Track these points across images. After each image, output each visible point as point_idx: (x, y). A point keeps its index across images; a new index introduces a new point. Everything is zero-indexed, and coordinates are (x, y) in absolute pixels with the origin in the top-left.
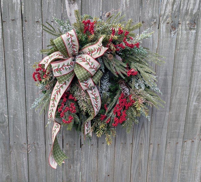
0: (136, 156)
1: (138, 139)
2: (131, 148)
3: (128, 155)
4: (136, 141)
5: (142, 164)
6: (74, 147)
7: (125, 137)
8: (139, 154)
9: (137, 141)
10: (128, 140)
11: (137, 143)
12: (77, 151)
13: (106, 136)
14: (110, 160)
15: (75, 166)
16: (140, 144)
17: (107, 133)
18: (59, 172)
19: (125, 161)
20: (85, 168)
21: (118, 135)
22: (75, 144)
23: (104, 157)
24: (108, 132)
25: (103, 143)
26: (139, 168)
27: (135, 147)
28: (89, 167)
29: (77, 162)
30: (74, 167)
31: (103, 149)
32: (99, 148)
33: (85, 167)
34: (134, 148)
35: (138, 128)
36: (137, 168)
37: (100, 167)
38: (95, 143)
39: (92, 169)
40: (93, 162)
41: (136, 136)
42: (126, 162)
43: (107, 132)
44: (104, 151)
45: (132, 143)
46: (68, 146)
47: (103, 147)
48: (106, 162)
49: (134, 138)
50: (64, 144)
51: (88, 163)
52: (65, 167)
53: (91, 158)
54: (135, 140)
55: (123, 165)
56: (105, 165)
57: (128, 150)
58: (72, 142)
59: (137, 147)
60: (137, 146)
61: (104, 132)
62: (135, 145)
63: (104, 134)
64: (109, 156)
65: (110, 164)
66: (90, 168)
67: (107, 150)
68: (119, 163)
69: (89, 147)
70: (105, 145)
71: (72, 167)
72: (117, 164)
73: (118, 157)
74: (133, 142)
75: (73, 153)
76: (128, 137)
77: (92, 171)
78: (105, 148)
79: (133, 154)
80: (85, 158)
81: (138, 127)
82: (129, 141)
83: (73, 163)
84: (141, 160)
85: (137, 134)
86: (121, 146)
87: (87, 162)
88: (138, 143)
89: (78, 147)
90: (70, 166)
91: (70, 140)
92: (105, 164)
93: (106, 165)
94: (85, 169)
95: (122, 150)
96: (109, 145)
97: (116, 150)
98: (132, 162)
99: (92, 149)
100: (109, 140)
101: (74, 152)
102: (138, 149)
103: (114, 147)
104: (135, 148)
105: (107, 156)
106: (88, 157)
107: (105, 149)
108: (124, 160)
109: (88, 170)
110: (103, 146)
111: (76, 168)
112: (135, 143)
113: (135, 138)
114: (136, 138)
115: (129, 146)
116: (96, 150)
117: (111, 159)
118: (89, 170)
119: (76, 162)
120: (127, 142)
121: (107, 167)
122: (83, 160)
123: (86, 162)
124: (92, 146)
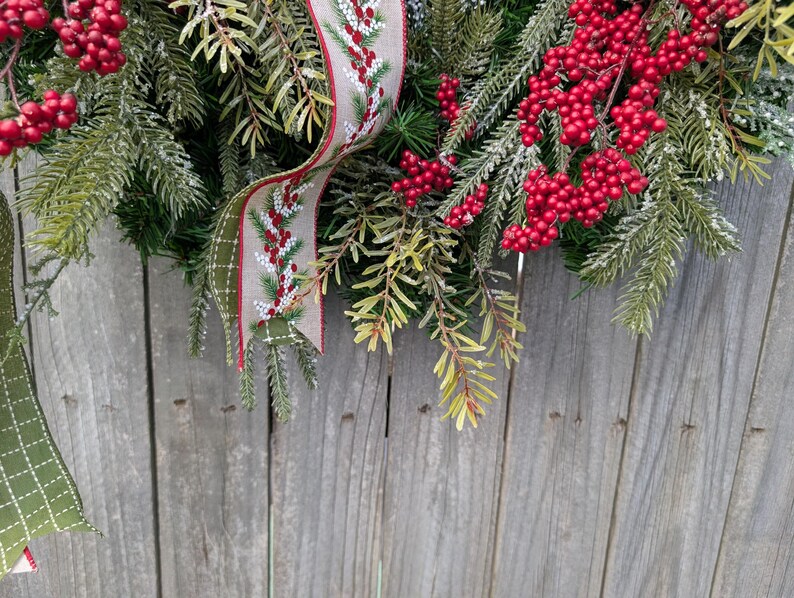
0: (642, 502)
1: (667, 395)
2: (612, 452)
3: (593, 495)
4: (655, 404)
5: (676, 563)
6: (227, 424)
7: (580, 378)
8: (669, 491)
9: (663, 408)
10: (599, 392)
11: (661, 420)
12: (247, 449)
13: (442, 349)
14: (469, 522)
15: (236, 551)
16: (677, 423)
17: (448, 322)
18: (131, 578)
19: (567, 535)
20: (298, 567)
21: (532, 356)
22: (232, 408)
23: (427, 501)
24: (459, 318)
25: (424, 409)
26: (659, 585)
27: (640, 443)
28: (329, 561)
29: (248, 524)
30: (227, 554)
31: (422, 447)
32: (396, 443)
33: (304, 559)
34: (637, 454)
35: (676, 312)
36: (646, 581)
37: (397, 564)
38: (366, 408)
39: (348, 575)
40: (351, 532)
41: (655, 373)
42: (572, 544)
43: (447, 310)
44: (426, 464)
45: (623, 415)
46: (184, 416)
47: (422, 437)
48: (441, 536)
49: (639, 384)
50: (157, 401)
51: (323, 535)
52: (171, 551)
53: (340, 499)
54: (649, 399)
55: (550, 559)
56: (431, 554)
57: (594, 461)
58: (211, 390)
59: (654, 448)
60: (656, 439)
61: (423, 310)
62: (642, 433)
63: (422, 325)
64: (460, 495)
65: (467, 549)
66: (335, 566)
67: (449, 457)
68: (524, 544)
69: (331, 432)
70: (437, 421)
71: (214, 556)
72: (512, 551)
73: (519, 505)
74: (635, 414)
75: (222, 467)
76: (598, 377)
77: (347, 585)
78: (434, 438)
79: (627, 488)
80: (302, 502)
81: (679, 305)
82: (604, 406)
83: (222, 527)
84: (678, 531)
85: (666, 357)
86: (549, 438)
87: (314, 529)
88: (669, 419)
89: (250, 427)
90: (200, 545)
91: (199, 375)
92: (433, 545)
93: (437, 554)
94: (304, 568)
95: (554, 459)
96: (467, 422)
97: (511, 461)
98: (614, 542)
99: (345, 442)
100: (464, 386)
101: (230, 460)
102: (662, 462)
103: (496, 436)
104: (644, 450)
105: (446, 494)
106: (319, 498)
107: (435, 453)
108: (563, 525)
109: (319, 579)
110: (424, 427)
111: (243, 560)
112: (645, 420)
113: (646, 385)
114: (653, 385)
115: (604, 440)
116: (375, 451)
117: (476, 520)
118: (327, 575)
119: (240, 524)
120: (589, 407)
121: (445, 565)
122: (289, 512)
123: (307, 524)
124: (348, 426)
